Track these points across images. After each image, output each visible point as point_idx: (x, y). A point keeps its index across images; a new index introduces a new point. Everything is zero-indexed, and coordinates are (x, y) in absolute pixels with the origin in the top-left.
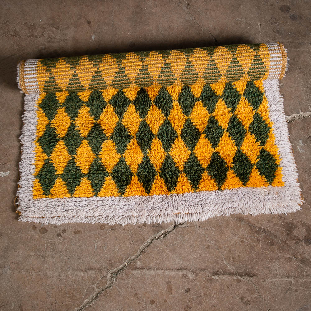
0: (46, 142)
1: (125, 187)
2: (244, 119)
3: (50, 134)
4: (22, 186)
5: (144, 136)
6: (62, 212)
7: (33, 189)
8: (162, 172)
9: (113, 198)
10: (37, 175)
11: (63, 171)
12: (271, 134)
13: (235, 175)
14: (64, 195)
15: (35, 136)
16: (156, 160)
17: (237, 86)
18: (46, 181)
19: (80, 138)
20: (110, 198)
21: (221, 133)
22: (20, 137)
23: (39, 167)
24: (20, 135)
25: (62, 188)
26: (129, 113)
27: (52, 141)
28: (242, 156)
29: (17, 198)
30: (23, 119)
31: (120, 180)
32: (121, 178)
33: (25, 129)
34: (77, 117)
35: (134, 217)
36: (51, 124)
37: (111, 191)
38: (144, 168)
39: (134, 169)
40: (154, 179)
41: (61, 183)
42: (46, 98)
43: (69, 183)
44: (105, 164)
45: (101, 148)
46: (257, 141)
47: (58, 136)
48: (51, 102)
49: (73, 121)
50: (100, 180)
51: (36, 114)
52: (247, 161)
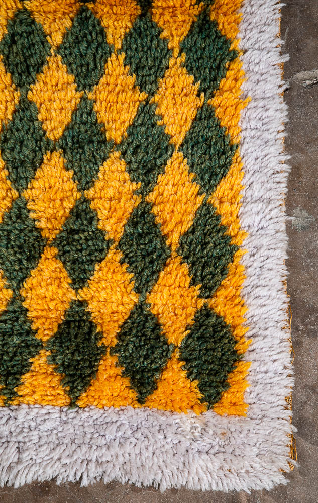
2: (168, 219)
12: (236, 267)
13: (119, 370)
17: (166, 118)
21: (101, 251)
28: (146, 321)
46: (193, 283)
52: (158, 337)
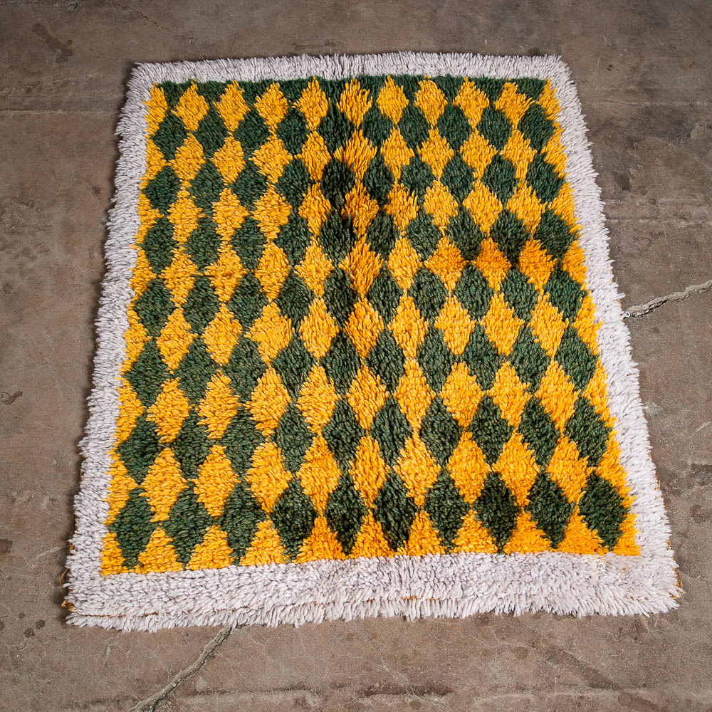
0: (134, 453)
1: (300, 542)
2: (554, 409)
3: (145, 435)
4: (80, 547)
5: (342, 431)
6: (163, 603)
7: (102, 555)
8: (379, 508)
9: (274, 566)
10: (113, 524)
11: (169, 514)
12: (612, 444)
13: (534, 524)
14: (168, 566)
15: (113, 441)
16: (366, 483)
17: (541, 337)
18: (130, 537)
19: (207, 441)
20: (266, 567)
21: (506, 434)
22: (81, 442)
23: (117, 507)
24: (81, 438)
25: (164, 551)
26: (312, 385)
27: (148, 449)
28: (549, 485)
29: (66, 574)
30: (90, 404)
31: (290, 527)
32: (291, 522)
33: (92, 426)
34: (203, 397)
35: (317, 606)
36: (147, 414)
37: (270, 553)
38: (342, 502)
39: (320, 504)
40: (361, 523)
41: (162, 539)
42: (139, 359)
43: (181, 539)
44: (259, 494)
45: (252, 462)
46: (581, 455)
47: (161, 439)
48: (151, 367)
49: (194, 407)
50: (246, 530)
52: (560, 497)
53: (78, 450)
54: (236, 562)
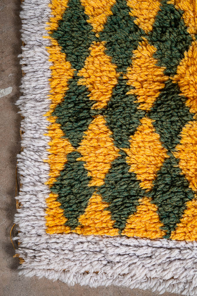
0: (70, 117)
3: (77, 99)
4: (25, 205)
6: (102, 265)
7: (46, 214)
10: (54, 185)
11: (104, 180)
14: (106, 231)
15: (49, 103)
18: (70, 199)
19: (137, 113)
23: (57, 169)
24: (18, 97)
25: (102, 216)
27: (81, 115)
29: (15, 228)
33: (27, 86)
34: (130, 65)
36: (78, 78)
41: (99, 205)
43: (116, 206)
44: (187, 172)
45: (180, 139)
47: (94, 106)
49: (122, 75)
50: (176, 206)
51: (48, 54)
53: (17, 109)
54: (167, 236)
